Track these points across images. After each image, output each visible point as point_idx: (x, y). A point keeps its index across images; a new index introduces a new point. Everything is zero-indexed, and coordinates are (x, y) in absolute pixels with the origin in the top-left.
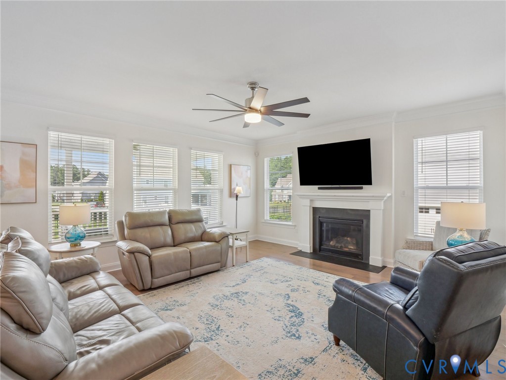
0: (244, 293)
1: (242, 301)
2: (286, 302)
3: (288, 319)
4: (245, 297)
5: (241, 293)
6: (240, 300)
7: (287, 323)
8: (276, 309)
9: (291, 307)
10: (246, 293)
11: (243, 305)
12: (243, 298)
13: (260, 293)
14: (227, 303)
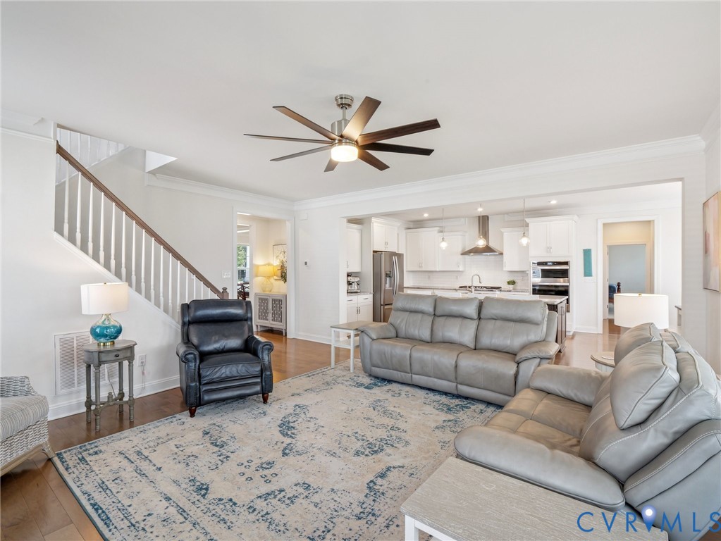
0: (363, 453)
1: (360, 438)
2: (294, 441)
3: (300, 420)
4: (358, 445)
5: (367, 453)
6: (364, 440)
7: (303, 415)
8: (311, 429)
9: (289, 433)
10: (357, 454)
11: (357, 433)
12: (360, 443)
13: (334, 455)
14: (382, 434)
